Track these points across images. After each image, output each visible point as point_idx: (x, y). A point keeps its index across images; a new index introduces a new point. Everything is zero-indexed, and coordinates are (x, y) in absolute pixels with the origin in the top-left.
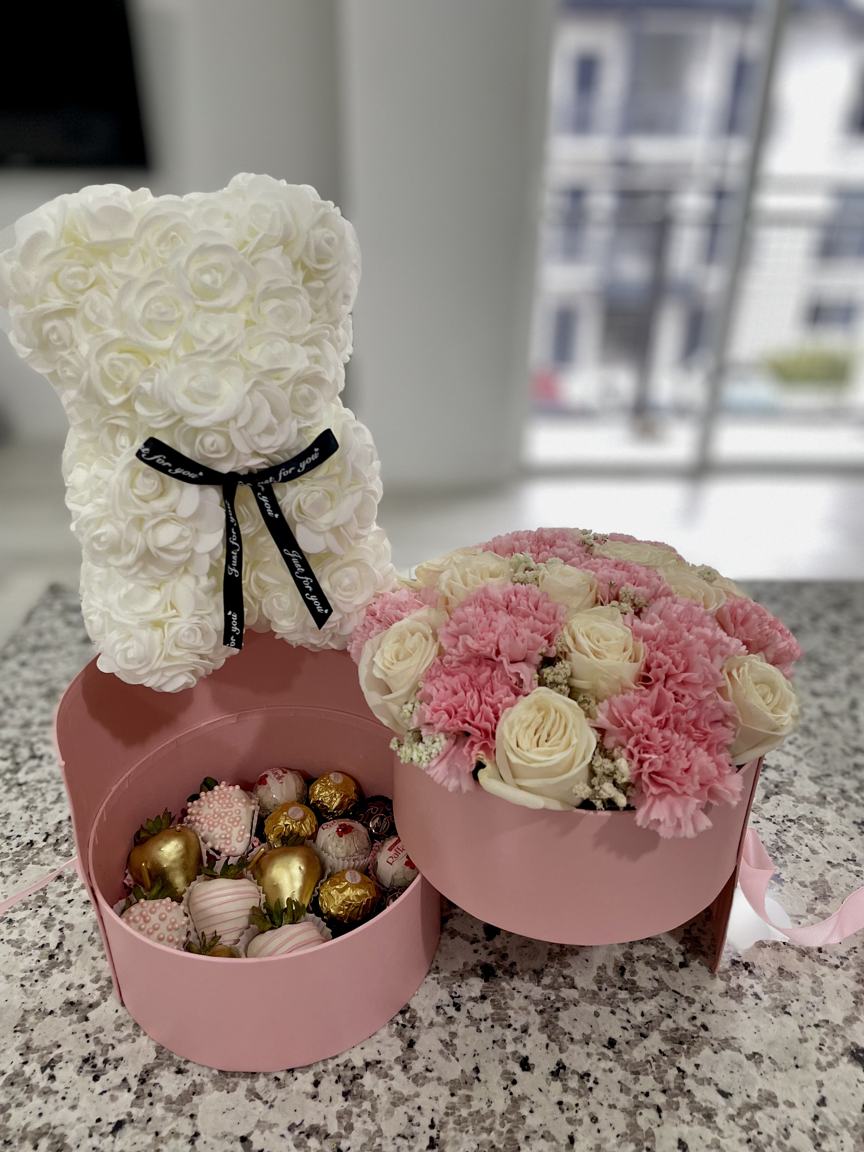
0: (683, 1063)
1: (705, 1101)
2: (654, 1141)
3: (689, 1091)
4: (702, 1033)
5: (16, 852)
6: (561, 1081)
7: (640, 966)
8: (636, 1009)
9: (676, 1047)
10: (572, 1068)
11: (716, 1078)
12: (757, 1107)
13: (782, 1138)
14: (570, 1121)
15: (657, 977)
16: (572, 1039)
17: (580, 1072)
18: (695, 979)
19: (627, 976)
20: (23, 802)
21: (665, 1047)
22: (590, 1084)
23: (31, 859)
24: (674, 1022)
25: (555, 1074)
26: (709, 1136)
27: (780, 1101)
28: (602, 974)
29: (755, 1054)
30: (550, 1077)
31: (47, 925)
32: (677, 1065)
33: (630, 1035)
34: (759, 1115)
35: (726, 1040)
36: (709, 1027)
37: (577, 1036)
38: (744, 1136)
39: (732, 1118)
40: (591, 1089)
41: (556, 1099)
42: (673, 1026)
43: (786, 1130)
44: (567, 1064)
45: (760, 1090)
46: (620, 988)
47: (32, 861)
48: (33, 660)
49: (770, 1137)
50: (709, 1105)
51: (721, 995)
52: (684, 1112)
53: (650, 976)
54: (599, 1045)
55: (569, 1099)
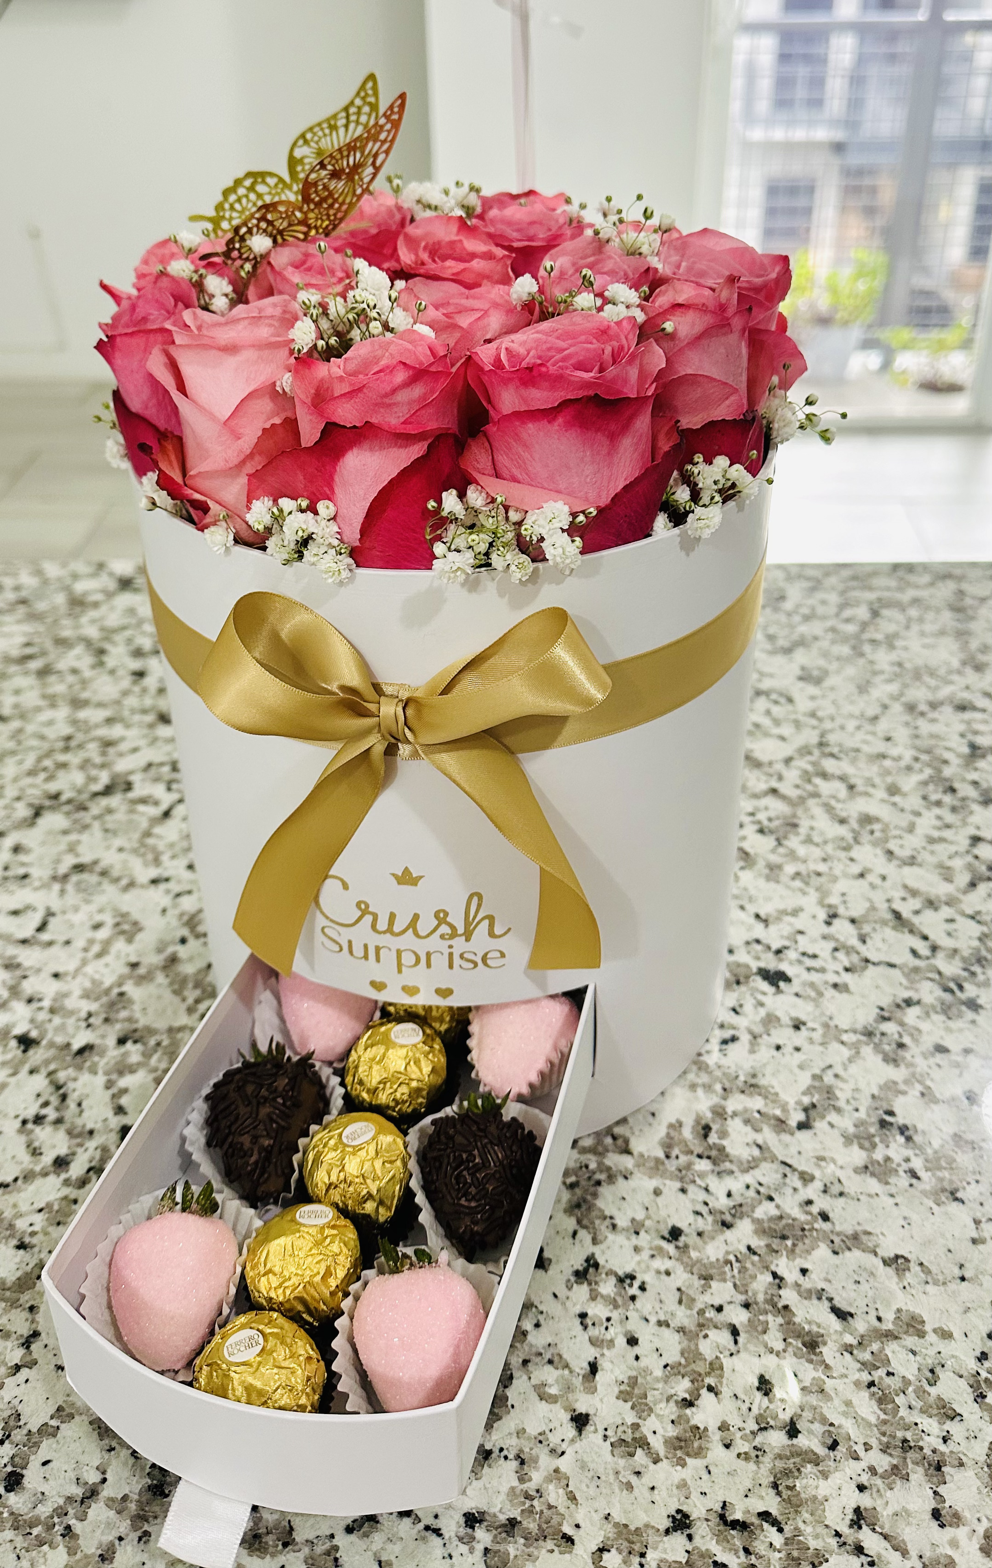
0: (785, 1267)
1: (810, 1323)
2: (722, 1376)
3: (786, 1307)
4: (820, 1224)
6: (590, 1284)
7: (735, 1126)
8: (719, 1187)
9: (776, 1244)
10: (608, 1266)
11: (831, 1291)
12: (890, 1336)
13: (925, 1383)
14: (593, 1342)
15: (760, 1142)
16: (614, 1226)
17: (621, 1273)
18: (818, 1146)
19: (713, 1138)
21: (758, 1243)
22: (634, 1290)
24: (778, 1207)
25: (581, 1275)
26: (810, 1373)
27: (928, 1328)
28: (673, 1133)
29: (897, 1257)
30: (573, 1279)
32: (773, 1268)
33: (707, 1224)
34: (892, 1349)
35: (855, 1237)
36: (831, 1215)
37: (622, 1221)
38: (865, 1377)
39: (849, 1349)
40: (633, 1298)
41: (578, 1309)
42: (775, 1212)
43: (932, 1371)
44: (601, 1261)
45: (899, 1311)
46: (700, 1156)
49: (906, 1382)
50: (815, 1329)
51: (856, 1171)
52: (774, 1339)
53: (749, 1140)
54: (654, 1234)
55: (599, 1311)
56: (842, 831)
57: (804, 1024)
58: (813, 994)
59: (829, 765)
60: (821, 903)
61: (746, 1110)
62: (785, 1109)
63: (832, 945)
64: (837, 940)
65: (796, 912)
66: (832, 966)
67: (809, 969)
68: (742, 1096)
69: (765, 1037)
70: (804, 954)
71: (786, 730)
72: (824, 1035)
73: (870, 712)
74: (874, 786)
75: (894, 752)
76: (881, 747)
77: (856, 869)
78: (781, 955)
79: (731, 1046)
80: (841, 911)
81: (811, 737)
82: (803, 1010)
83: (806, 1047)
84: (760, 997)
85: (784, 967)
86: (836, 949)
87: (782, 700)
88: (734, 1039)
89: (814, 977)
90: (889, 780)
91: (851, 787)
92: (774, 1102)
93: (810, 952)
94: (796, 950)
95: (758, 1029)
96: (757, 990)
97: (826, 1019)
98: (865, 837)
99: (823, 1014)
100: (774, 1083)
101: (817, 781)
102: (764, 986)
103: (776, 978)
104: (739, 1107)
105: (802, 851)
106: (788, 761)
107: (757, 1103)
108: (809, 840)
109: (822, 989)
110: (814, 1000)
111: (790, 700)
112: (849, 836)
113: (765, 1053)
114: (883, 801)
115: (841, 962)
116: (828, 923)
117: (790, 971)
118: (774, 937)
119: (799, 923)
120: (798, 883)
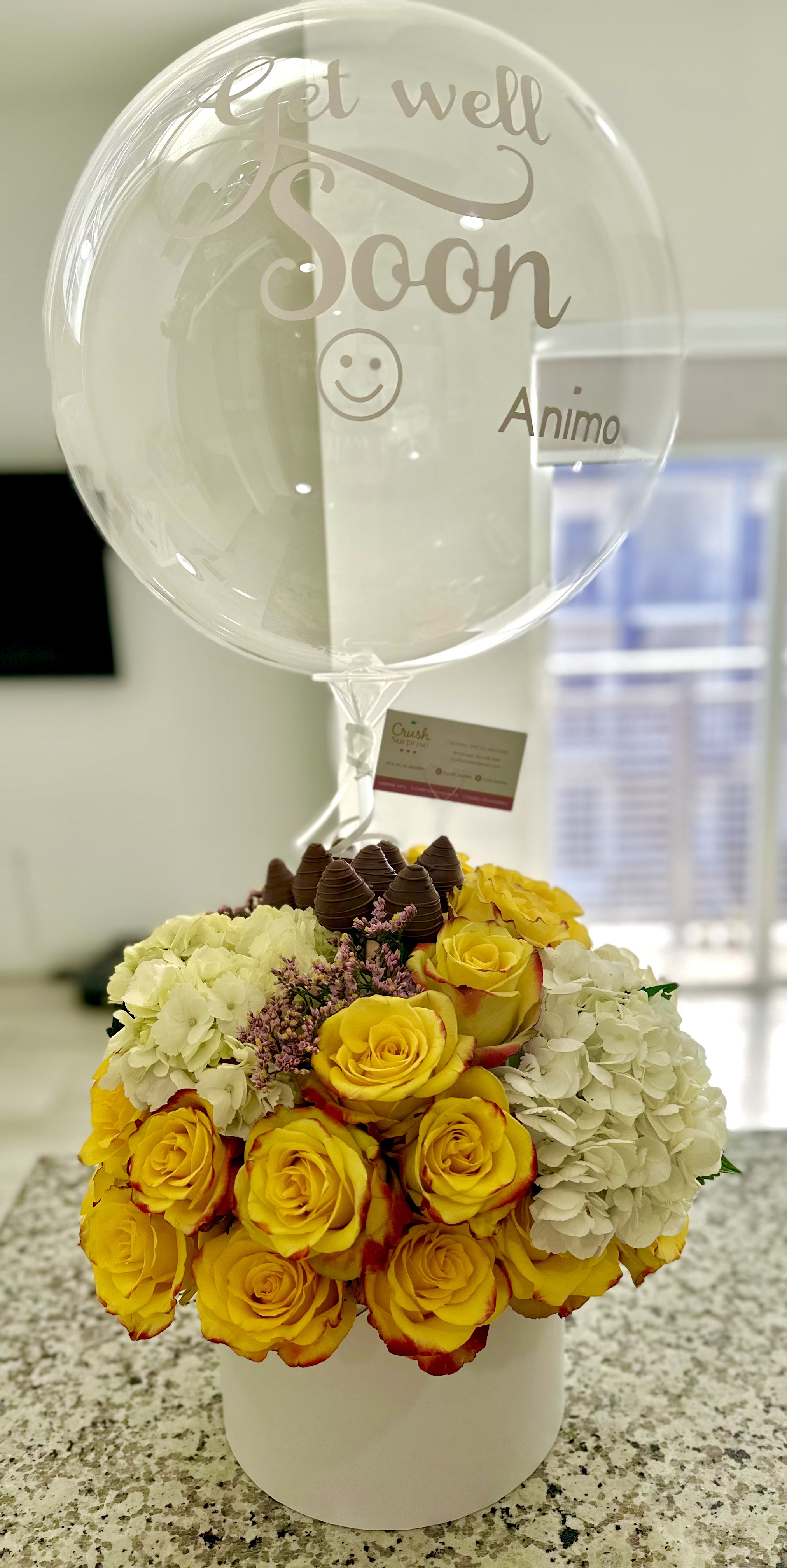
5: (40, 1463)
20: (40, 1407)
23: (57, 1471)
47: (57, 1473)
56: (761, 1340)
57: (766, 1489)
58: (767, 1466)
59: (743, 1289)
60: (758, 1396)
61: (739, 1557)
62: (766, 1556)
63: (773, 1427)
64: (775, 1424)
65: (743, 1404)
66: (776, 1444)
67: (760, 1447)
68: (734, 1547)
69: (740, 1501)
70: (754, 1436)
71: (708, 1263)
72: (780, 1497)
73: (763, 1245)
74: (776, 1303)
76: (774, 1273)
77: (777, 1369)
78: (739, 1438)
79: (718, 1510)
80: (773, 1401)
81: (724, 1268)
82: (763, 1479)
83: (770, 1507)
84: (732, 1471)
85: (743, 1447)
86: (775, 1431)
87: (700, 1240)
88: (719, 1504)
89: (766, 1453)
91: (761, 1306)
92: (757, 1550)
93: (759, 1434)
94: (749, 1433)
95: (735, 1496)
96: (728, 1465)
97: (779, 1484)
98: (779, 1344)
99: (776, 1481)
100: (754, 1535)
101: (737, 1302)
102: (732, 1462)
103: (739, 1456)
104: (734, 1555)
105: (737, 1357)
106: (714, 1287)
107: (745, 1551)
108: (740, 1349)
109: (772, 1462)
110: (769, 1471)
111: (705, 1240)
112: (767, 1343)
113: (743, 1513)
115: (782, 1440)
116: (767, 1412)
117: (748, 1450)
118: (732, 1424)
119: (747, 1412)
120: (739, 1382)
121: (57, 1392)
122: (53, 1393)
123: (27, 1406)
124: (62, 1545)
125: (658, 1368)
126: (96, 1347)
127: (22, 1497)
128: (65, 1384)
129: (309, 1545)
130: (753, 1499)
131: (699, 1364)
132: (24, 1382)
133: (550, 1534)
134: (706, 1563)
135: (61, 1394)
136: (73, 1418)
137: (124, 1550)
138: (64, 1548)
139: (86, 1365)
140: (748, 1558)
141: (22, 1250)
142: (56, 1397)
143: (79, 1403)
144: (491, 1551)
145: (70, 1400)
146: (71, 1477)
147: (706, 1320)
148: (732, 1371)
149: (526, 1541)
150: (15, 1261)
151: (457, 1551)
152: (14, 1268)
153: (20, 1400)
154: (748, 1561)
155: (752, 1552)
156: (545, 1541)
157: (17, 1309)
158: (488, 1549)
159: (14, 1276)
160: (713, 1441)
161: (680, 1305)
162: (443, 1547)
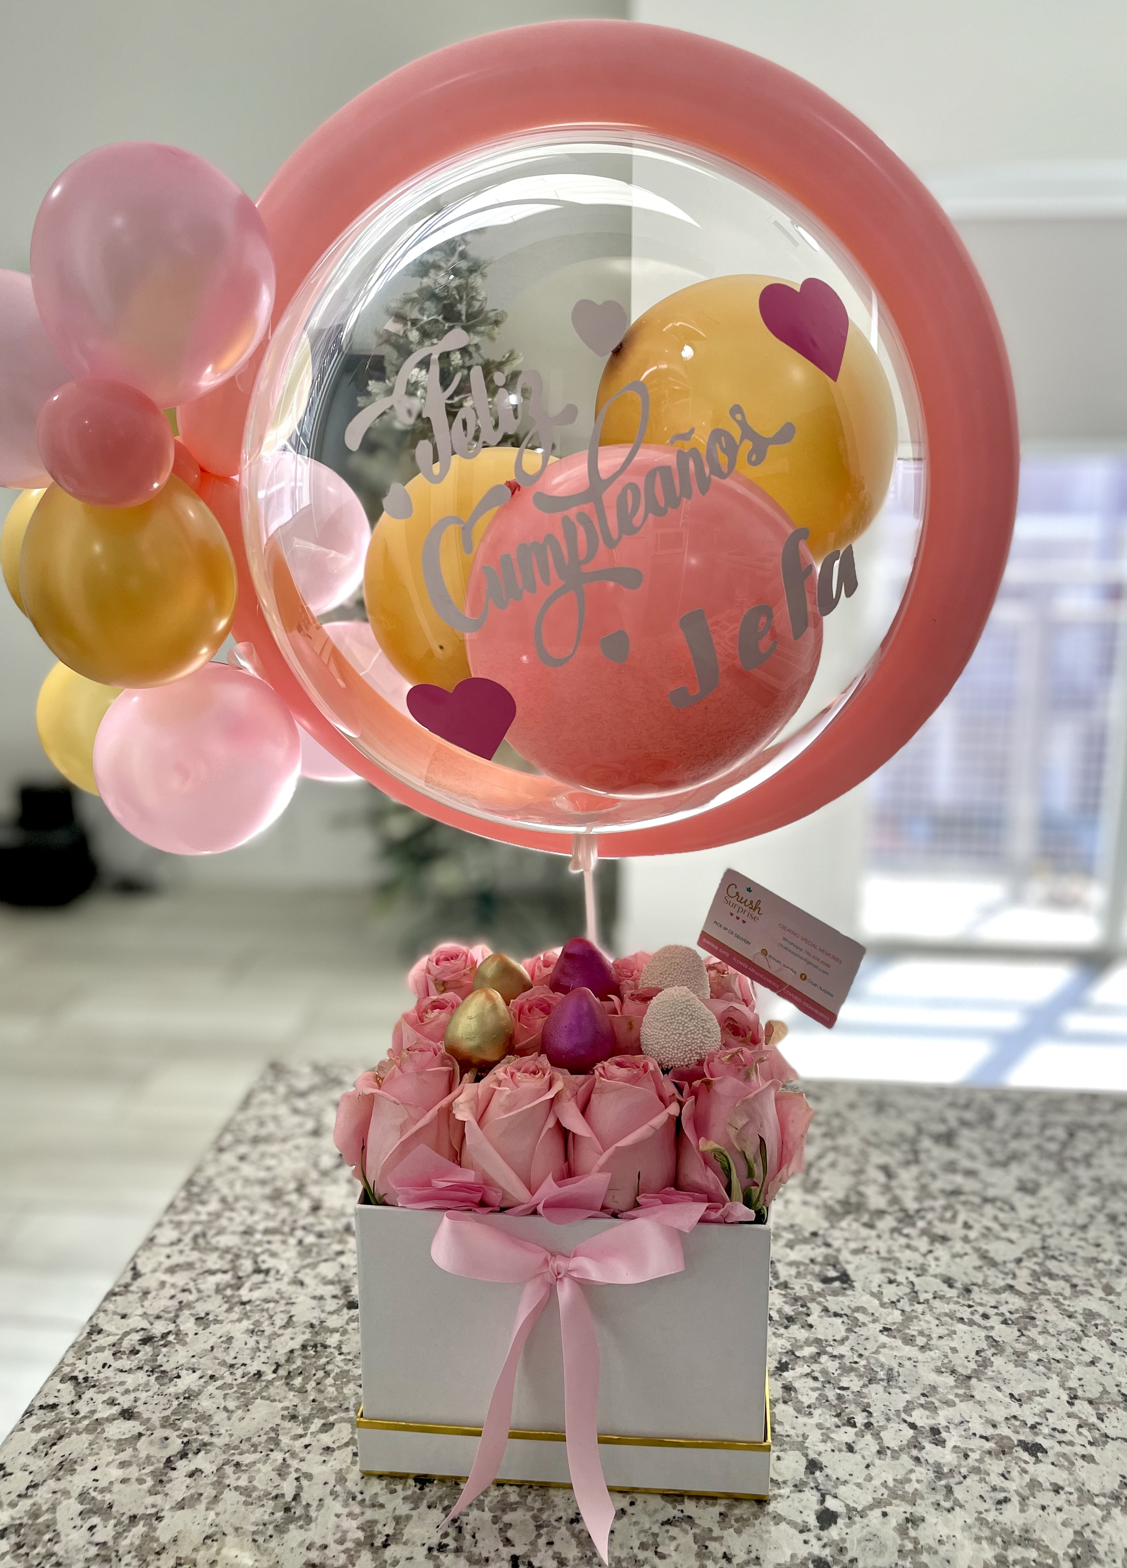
20: (247, 1324)
23: (260, 1393)
31: (282, 1471)
47: (260, 1395)
48: (254, 1153)
56: (1071, 1324)
57: (1062, 1488)
58: (1066, 1464)
59: (1052, 1265)
60: (1062, 1386)
61: (1024, 1560)
63: (1077, 1422)
64: (1080, 1418)
65: (1043, 1393)
66: (1078, 1440)
67: (1059, 1442)
68: (1019, 1548)
69: (1031, 1499)
70: (1054, 1429)
71: (1013, 1234)
72: (1079, 1498)
73: (1081, 1220)
74: (1092, 1286)
75: (1105, 1256)
76: (1093, 1252)
77: (1087, 1358)
78: (1035, 1430)
79: (1004, 1506)
80: (1080, 1393)
81: (1034, 1241)
82: (1061, 1477)
83: (1066, 1507)
84: (1023, 1465)
85: (1040, 1440)
86: (1080, 1426)
87: (1006, 1208)
88: (1006, 1500)
89: (1066, 1449)
90: (1104, 1281)
91: (1074, 1286)
92: (1045, 1553)
93: (1060, 1428)
94: (1047, 1426)
95: (1026, 1492)
96: (1020, 1459)
97: (1079, 1485)
98: (1092, 1330)
99: (1076, 1480)
100: (1044, 1537)
101: (1045, 1279)
102: (1025, 1456)
103: (1034, 1449)
104: (1018, 1557)
105: (1041, 1340)
106: (1019, 1261)
107: (1032, 1554)
108: (1045, 1332)
109: (1073, 1459)
110: (1068, 1469)
111: (1013, 1208)
112: (1078, 1329)
113: (1033, 1512)
114: (1101, 1299)
115: (1086, 1437)
116: (1071, 1404)
117: (1045, 1443)
118: (1028, 1413)
119: (1047, 1402)
120: (1041, 1368)
121: (267, 1310)
122: (262, 1310)
123: (232, 1321)
124: (259, 1471)
125: (946, 1344)
126: (314, 1266)
127: (219, 1417)
128: (277, 1302)
129: (530, 1498)
130: (1046, 1497)
131: (994, 1343)
132: (232, 1296)
133: (805, 1512)
134: (985, 1562)
135: (272, 1313)
136: (282, 1338)
137: (326, 1483)
138: (261, 1474)
139: (302, 1284)
140: (1034, 1561)
141: (242, 1158)
142: (265, 1314)
143: (289, 1322)
144: (736, 1525)
145: (280, 1319)
146: (274, 1401)
147: (1006, 1296)
148: (1033, 1356)
149: (778, 1519)
150: (233, 1169)
151: (697, 1521)
152: (231, 1176)
153: (226, 1315)
154: (1033, 1564)
155: (1040, 1555)
156: (799, 1520)
157: (231, 1219)
158: (733, 1522)
159: (231, 1184)
160: (1004, 1430)
161: (979, 1278)
162: (681, 1515)
